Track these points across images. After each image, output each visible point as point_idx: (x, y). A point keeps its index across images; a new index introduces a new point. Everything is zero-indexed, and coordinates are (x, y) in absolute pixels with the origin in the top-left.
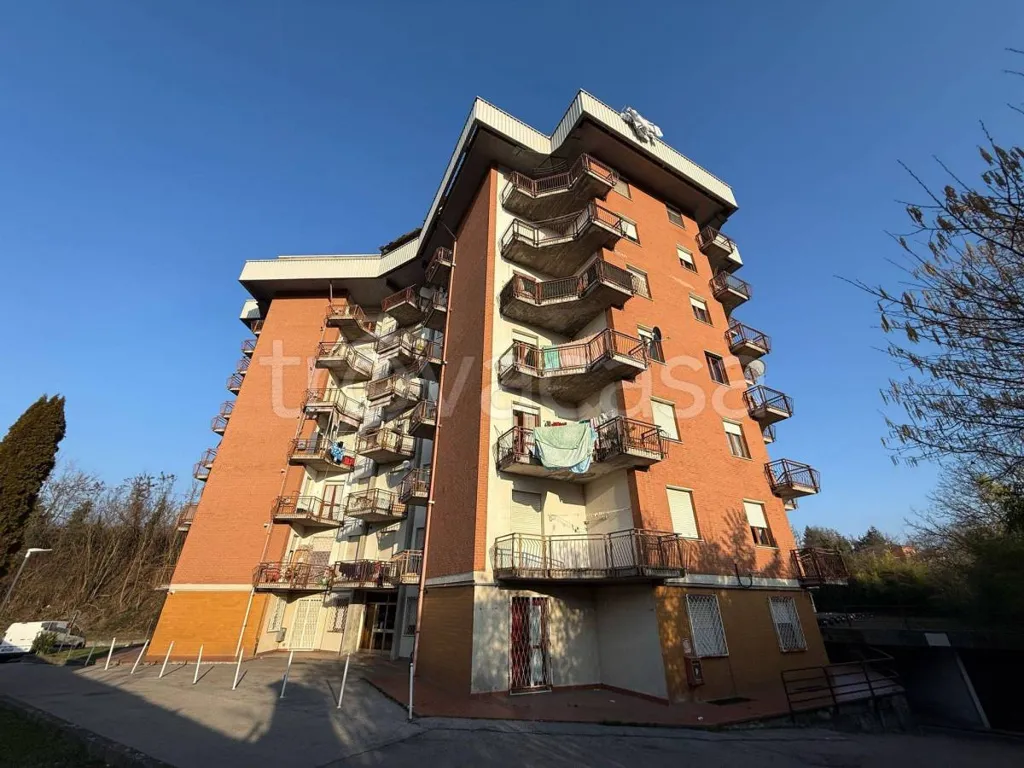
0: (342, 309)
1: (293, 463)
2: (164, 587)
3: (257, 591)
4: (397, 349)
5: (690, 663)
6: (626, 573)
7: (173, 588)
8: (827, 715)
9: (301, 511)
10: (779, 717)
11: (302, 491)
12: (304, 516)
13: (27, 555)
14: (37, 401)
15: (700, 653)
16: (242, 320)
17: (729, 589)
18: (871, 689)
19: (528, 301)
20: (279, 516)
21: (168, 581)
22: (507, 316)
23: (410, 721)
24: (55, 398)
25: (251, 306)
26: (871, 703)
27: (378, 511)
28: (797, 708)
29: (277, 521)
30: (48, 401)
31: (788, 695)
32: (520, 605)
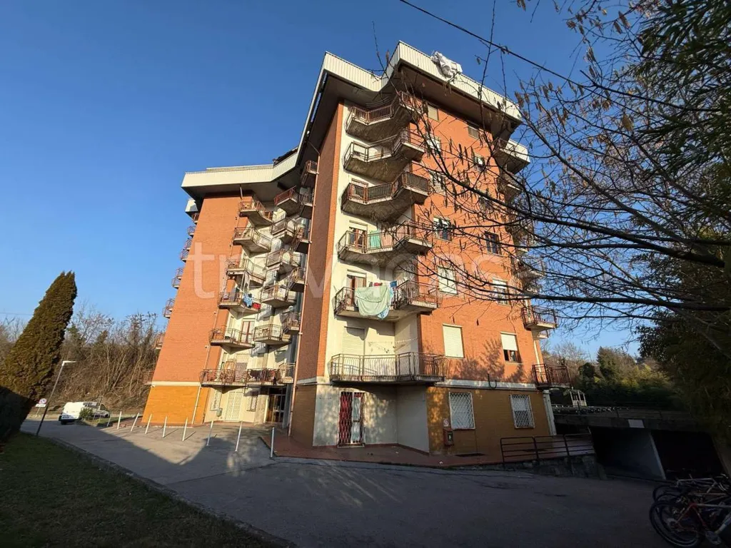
0: (250, 204)
1: (221, 307)
2: (149, 383)
3: (203, 386)
4: (283, 232)
5: (448, 432)
6: (405, 379)
7: (154, 383)
8: (530, 465)
9: (227, 338)
10: (496, 464)
11: (228, 325)
12: (228, 341)
13: (63, 365)
14: (59, 275)
15: (454, 427)
16: (187, 212)
17: (481, 389)
18: (568, 451)
19: (358, 201)
20: (213, 341)
21: (150, 379)
22: (346, 211)
23: (271, 458)
24: (70, 273)
25: (191, 203)
26: (566, 460)
27: (272, 338)
28: (507, 460)
29: (213, 344)
30: (66, 275)
31: (502, 452)
32: (346, 397)
